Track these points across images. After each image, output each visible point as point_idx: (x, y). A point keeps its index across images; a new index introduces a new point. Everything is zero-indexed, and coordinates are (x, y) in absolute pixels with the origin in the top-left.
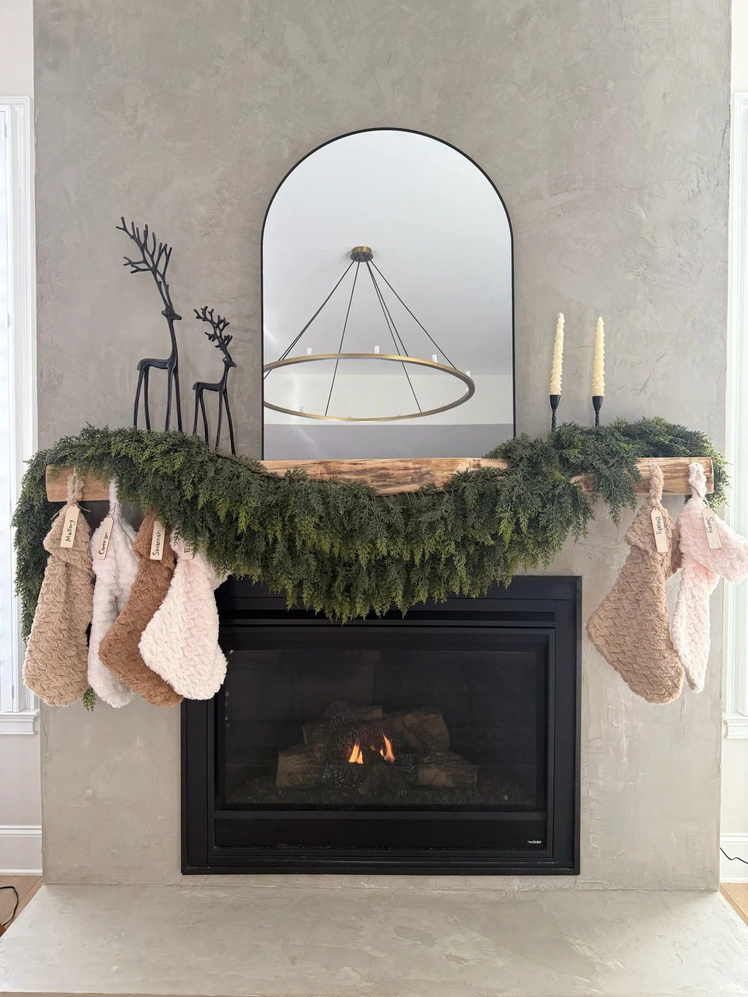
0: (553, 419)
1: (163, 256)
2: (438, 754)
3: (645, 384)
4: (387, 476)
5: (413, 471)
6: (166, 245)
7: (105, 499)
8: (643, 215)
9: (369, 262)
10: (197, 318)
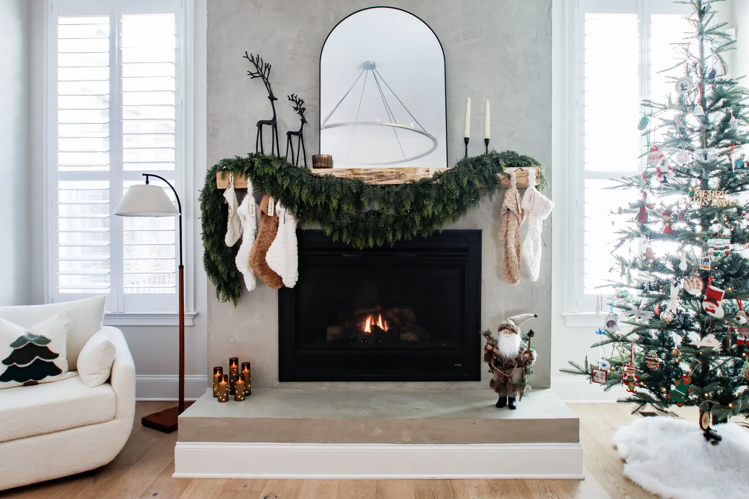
0: (466, 150)
1: (267, 69)
2: (410, 325)
3: (512, 133)
4: (383, 176)
5: (396, 173)
6: (268, 64)
7: (245, 187)
8: (510, 50)
9: (374, 70)
10: (289, 100)
